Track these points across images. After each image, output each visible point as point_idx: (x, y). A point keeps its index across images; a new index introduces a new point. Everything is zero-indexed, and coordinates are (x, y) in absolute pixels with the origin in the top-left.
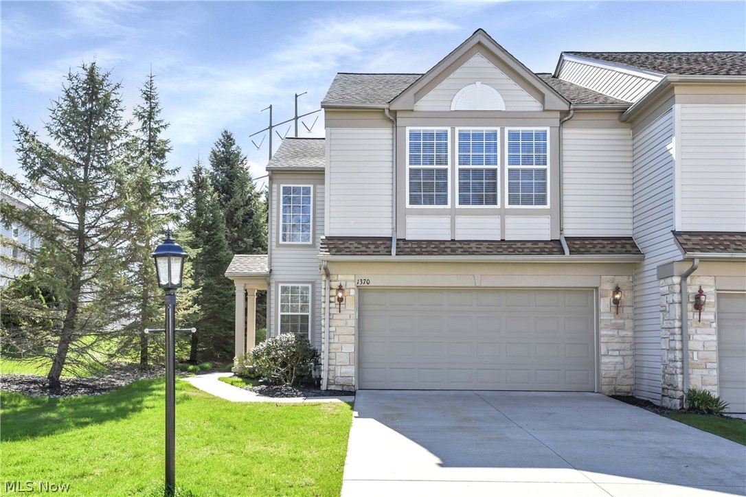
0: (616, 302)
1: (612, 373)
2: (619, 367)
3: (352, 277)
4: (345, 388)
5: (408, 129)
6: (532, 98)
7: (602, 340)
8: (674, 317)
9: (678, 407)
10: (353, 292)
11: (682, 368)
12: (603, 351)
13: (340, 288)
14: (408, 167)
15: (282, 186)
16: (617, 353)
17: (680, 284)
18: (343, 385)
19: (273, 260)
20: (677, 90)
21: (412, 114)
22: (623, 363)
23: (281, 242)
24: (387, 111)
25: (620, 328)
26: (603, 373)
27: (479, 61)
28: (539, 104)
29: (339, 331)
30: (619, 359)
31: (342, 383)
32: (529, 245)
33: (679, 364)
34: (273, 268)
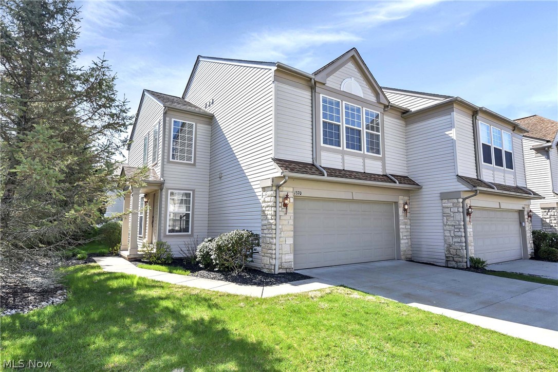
0: (405, 210)
1: (405, 249)
2: (407, 245)
3: (291, 190)
4: (288, 271)
5: (321, 95)
6: (372, 95)
7: (401, 231)
8: (459, 220)
9: (465, 267)
10: (292, 200)
11: (465, 246)
12: (401, 237)
13: (287, 197)
14: (322, 119)
15: (173, 120)
16: (405, 238)
17: (462, 202)
18: (286, 269)
19: (165, 172)
20: (455, 105)
21: (323, 87)
22: (408, 243)
23: (171, 160)
24: (313, 80)
25: (406, 224)
26: (402, 249)
27: (351, 66)
28: (375, 99)
29: (285, 228)
30: (406, 241)
31: (286, 267)
32: (377, 177)
33: (464, 244)
34: (165, 178)
